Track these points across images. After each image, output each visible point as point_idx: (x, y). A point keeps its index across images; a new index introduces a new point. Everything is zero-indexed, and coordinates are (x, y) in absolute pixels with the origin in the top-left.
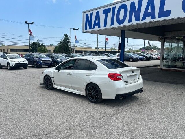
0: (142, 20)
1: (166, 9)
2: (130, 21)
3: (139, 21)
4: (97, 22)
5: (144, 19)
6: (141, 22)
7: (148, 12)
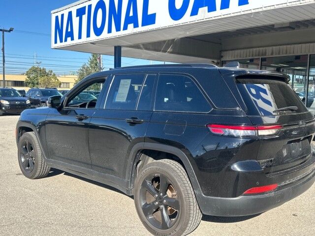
1: (150, 12)
2: (110, 31)
3: (120, 30)
4: (69, 30)
5: (125, 28)
7: (130, 15)
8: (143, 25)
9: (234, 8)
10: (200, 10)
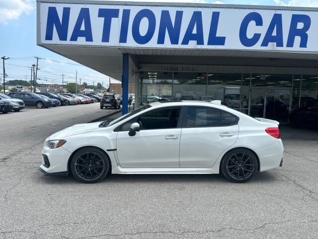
0: (183, 43)
1: (219, 34)
3: (178, 44)
4: (83, 29)
6: (180, 46)
7: (193, 33)
8: (209, 44)
9: (296, 48)
10: (270, 43)
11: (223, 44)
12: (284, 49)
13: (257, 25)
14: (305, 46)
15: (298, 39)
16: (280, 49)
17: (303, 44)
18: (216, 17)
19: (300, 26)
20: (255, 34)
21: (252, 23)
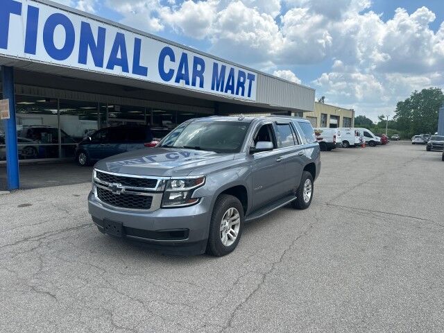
0: (108, 67)
2: (83, 59)
3: (102, 67)
7: (118, 57)
8: (134, 72)
9: (197, 88)
10: (181, 81)
11: (145, 74)
12: (190, 87)
13: (171, 60)
14: (203, 87)
15: (198, 79)
16: (187, 87)
17: (201, 85)
18: (138, 43)
19: (199, 67)
20: (170, 70)
21: (167, 58)
